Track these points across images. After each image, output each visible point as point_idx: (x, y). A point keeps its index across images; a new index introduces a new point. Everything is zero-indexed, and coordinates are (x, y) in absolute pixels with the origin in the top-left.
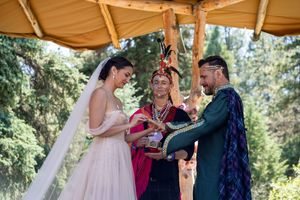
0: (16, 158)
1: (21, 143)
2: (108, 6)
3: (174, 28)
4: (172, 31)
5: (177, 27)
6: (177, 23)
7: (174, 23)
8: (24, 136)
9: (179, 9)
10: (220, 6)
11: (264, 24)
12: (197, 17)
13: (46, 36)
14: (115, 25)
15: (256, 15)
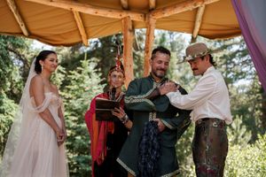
0: (7, 130)
1: (11, 118)
2: (80, 13)
3: (130, 31)
4: (129, 33)
5: (133, 30)
6: (133, 28)
7: (131, 27)
8: (13, 113)
9: (134, 17)
10: (166, 15)
11: (200, 29)
12: (148, 23)
13: (31, 35)
14: (85, 28)
15: (194, 22)
